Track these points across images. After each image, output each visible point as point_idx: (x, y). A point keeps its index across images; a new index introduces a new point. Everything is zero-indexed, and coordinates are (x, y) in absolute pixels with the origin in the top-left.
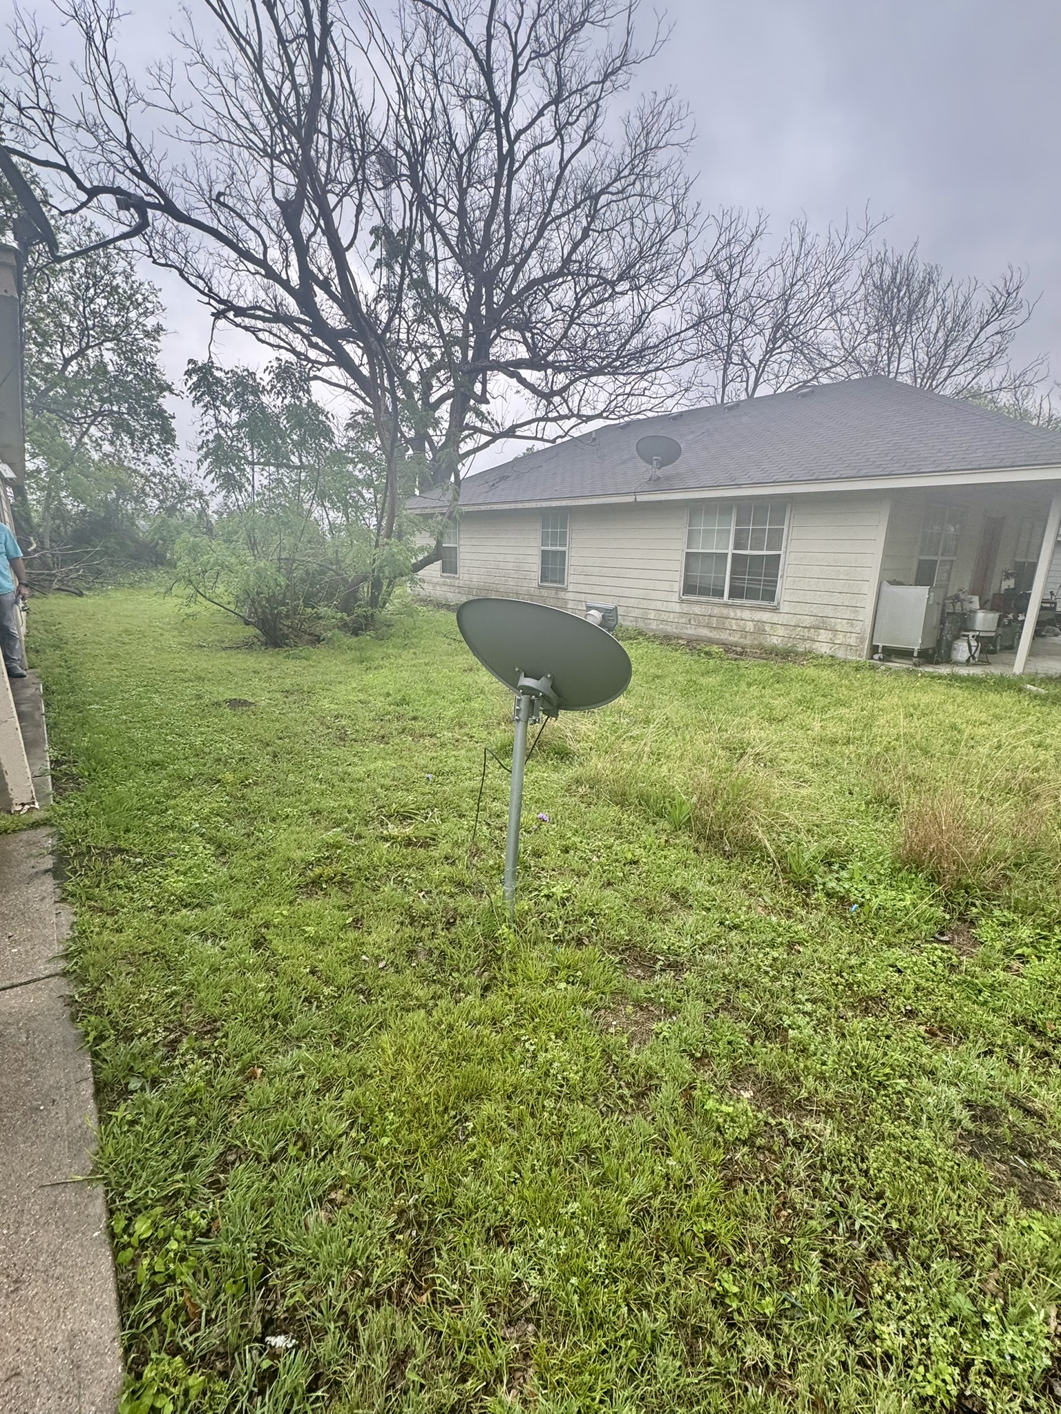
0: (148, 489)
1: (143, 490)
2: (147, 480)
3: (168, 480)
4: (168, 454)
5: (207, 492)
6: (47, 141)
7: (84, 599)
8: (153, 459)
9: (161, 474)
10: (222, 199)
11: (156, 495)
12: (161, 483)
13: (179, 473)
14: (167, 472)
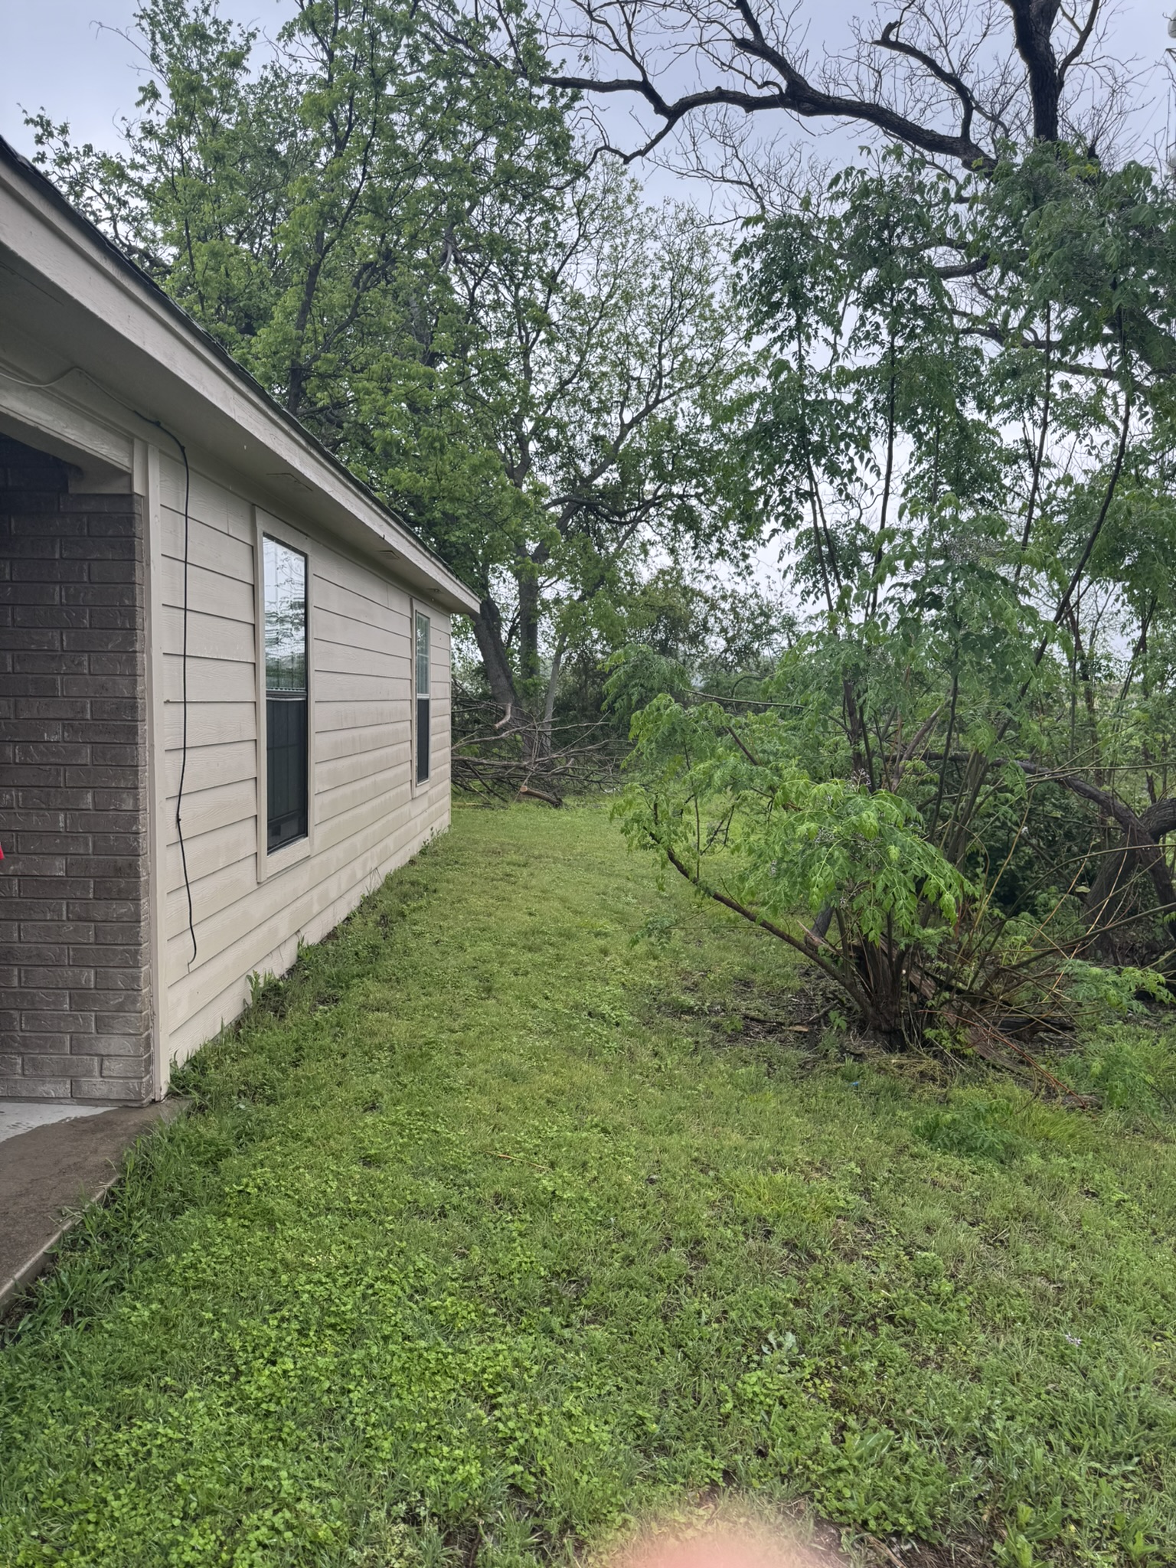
0: (712, 620)
1: (705, 621)
2: (714, 607)
3: (744, 603)
4: (745, 557)
5: (801, 620)
6: (622, 49)
7: (563, 811)
8: (723, 569)
9: (734, 594)
10: (892, 38)
11: (724, 630)
12: (733, 609)
13: (763, 591)
14: (743, 589)
